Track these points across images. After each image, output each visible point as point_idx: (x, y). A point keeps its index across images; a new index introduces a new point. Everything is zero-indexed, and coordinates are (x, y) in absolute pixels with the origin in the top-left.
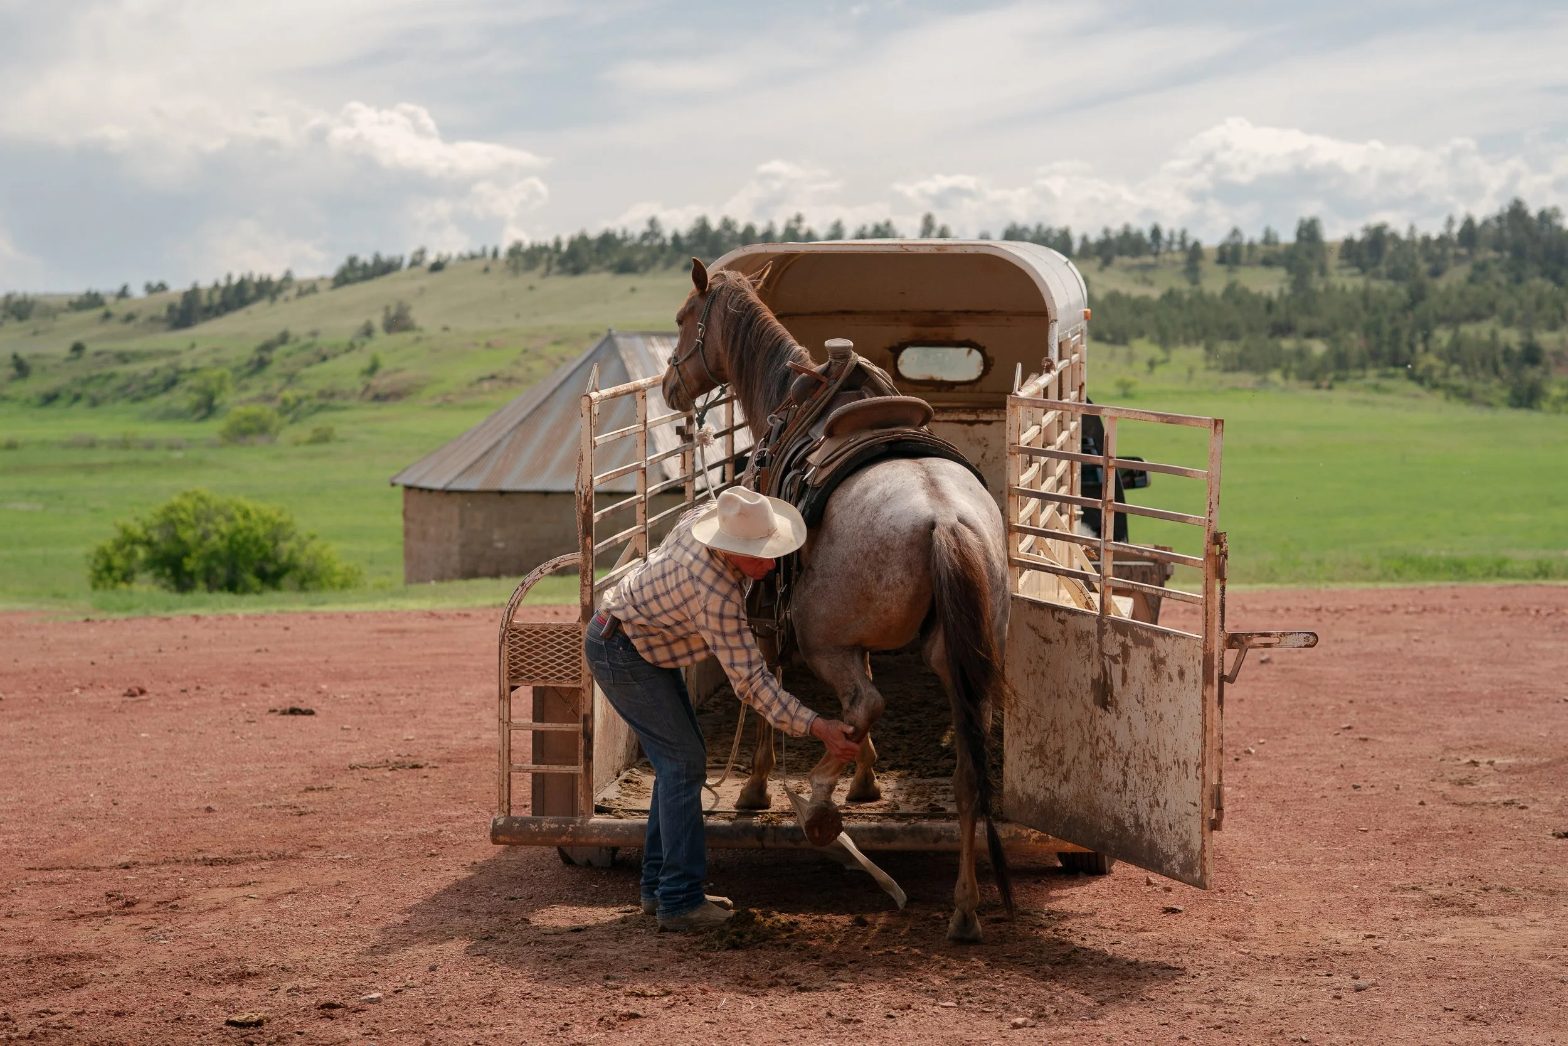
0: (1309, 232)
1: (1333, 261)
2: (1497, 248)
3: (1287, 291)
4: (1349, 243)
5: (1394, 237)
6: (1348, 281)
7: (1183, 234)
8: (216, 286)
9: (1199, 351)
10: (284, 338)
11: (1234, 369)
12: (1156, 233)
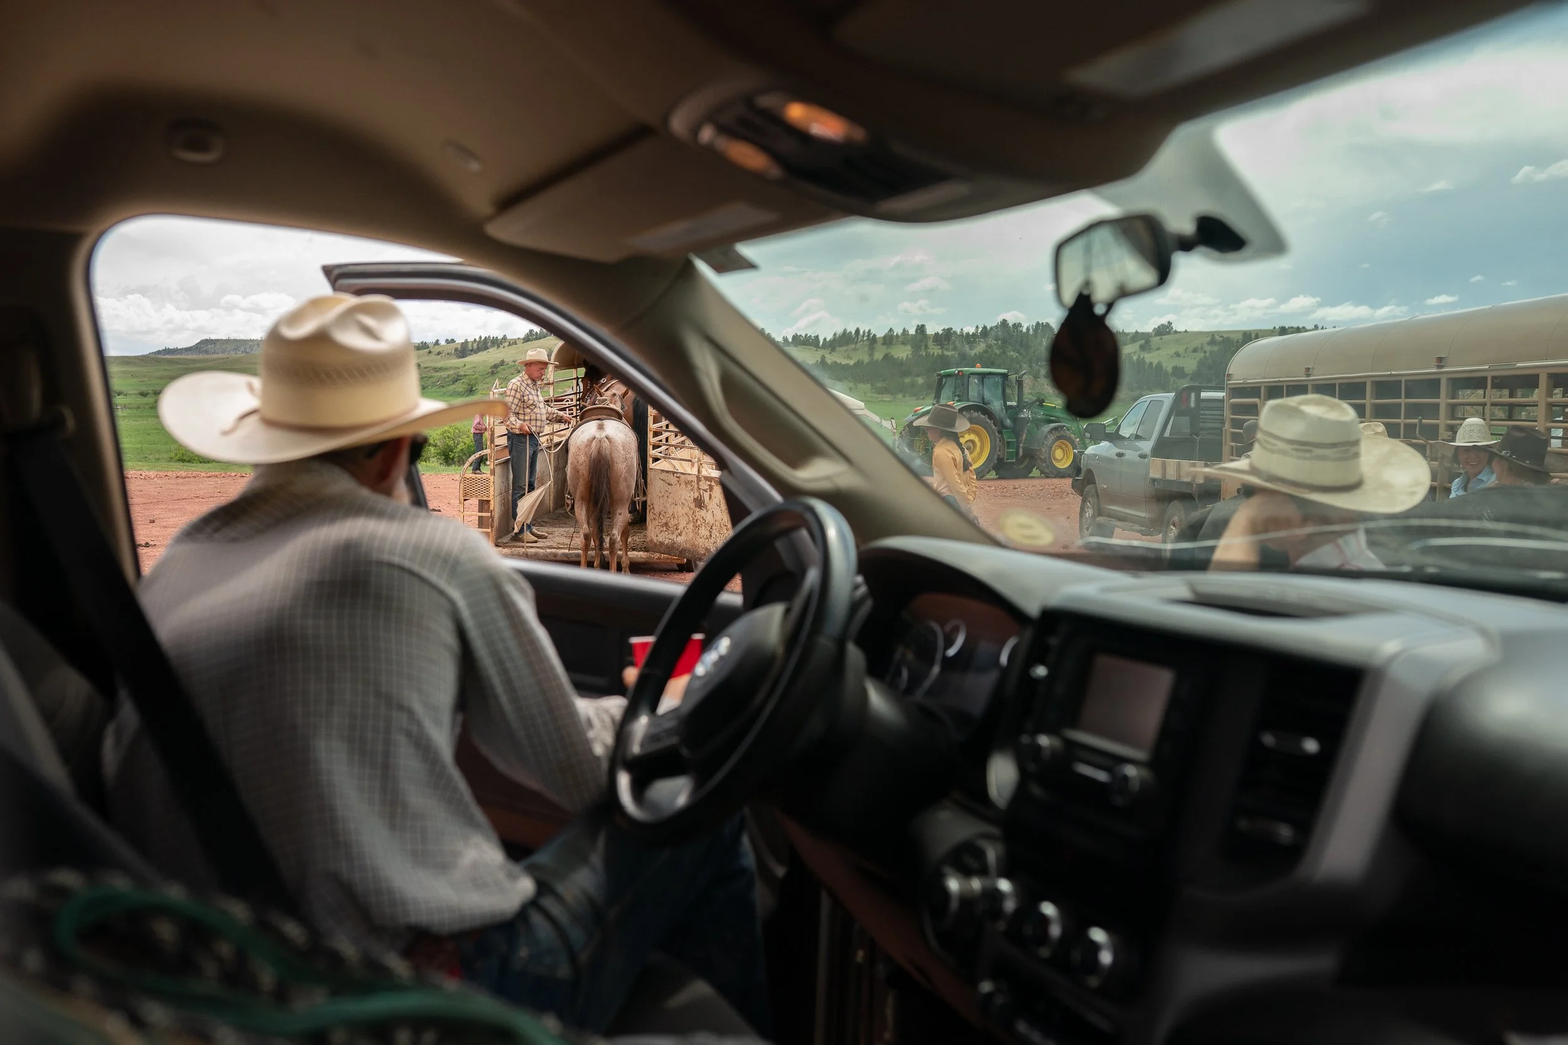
0: (921, 329)
1: (930, 343)
2: (997, 340)
3: (910, 357)
4: (937, 334)
5: (955, 332)
6: (935, 350)
7: (869, 331)
8: (475, 340)
9: (869, 386)
10: (502, 363)
11: (882, 393)
12: (858, 331)
